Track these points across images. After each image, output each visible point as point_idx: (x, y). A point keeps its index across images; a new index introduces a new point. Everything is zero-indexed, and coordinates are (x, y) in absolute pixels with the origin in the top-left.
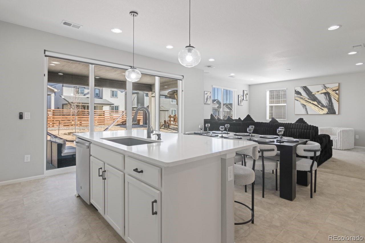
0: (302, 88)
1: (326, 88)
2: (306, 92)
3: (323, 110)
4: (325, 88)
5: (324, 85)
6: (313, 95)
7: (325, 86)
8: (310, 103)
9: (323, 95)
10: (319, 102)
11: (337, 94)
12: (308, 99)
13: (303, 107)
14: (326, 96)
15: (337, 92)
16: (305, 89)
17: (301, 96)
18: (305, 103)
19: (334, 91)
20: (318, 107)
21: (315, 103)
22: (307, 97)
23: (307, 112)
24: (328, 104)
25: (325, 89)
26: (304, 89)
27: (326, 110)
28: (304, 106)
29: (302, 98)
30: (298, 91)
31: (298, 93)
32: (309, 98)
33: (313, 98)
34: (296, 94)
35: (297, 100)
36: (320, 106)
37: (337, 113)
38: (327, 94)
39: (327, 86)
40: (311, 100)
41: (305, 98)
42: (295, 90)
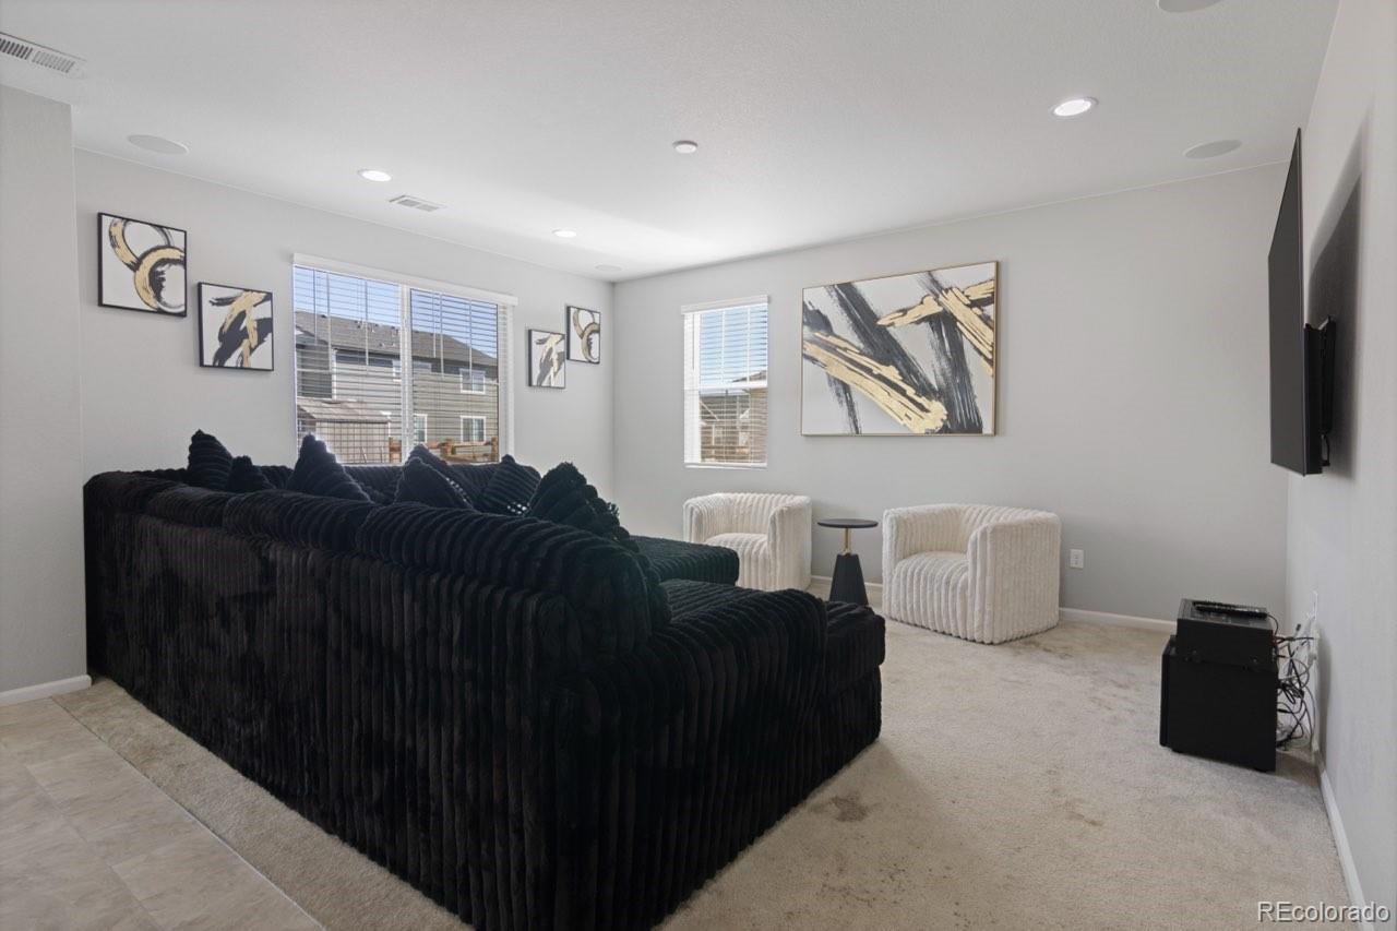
0: (834, 293)
1: (941, 288)
2: (851, 315)
3: (927, 411)
4: (937, 289)
5: (929, 273)
6: (883, 328)
7: (935, 282)
8: (869, 371)
9: (925, 326)
10: (909, 370)
11: (985, 319)
12: (861, 353)
13: (838, 395)
14: (941, 337)
15: (990, 310)
16: (850, 298)
17: (831, 339)
18: (850, 377)
19: (973, 304)
20: (903, 393)
21: (891, 372)
22: (855, 339)
23: (855, 422)
24: (946, 380)
25: (936, 299)
26: (840, 298)
27: (938, 411)
28: (841, 391)
29: (832, 349)
30: (818, 311)
31: (817, 320)
32: (862, 346)
33: (880, 344)
34: (806, 328)
35: (813, 360)
36: (910, 391)
37: (987, 428)
38: (943, 323)
39: (944, 277)
40: (871, 357)
41: (845, 349)
42: (804, 305)
